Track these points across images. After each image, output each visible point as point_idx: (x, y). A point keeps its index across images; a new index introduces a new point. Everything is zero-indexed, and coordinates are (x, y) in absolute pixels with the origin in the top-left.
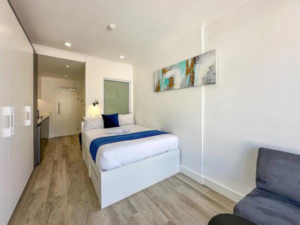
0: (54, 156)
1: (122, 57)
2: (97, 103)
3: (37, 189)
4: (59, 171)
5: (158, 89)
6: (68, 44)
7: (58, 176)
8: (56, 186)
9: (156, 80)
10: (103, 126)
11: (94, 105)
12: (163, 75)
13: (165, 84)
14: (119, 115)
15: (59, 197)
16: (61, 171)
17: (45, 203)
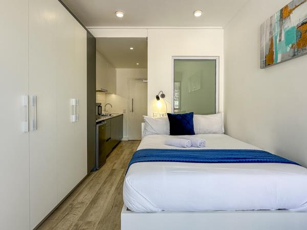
0: (115, 163)
1: (198, 14)
2: (163, 96)
3: (79, 201)
4: (109, 184)
5: (269, 61)
6: (120, 15)
7: (105, 192)
8: (96, 205)
9: (266, 42)
10: (169, 131)
11: (158, 98)
12: (281, 25)
13: (287, 44)
14: (195, 116)
15: (89, 223)
16: (112, 185)
17: (74, 224)
